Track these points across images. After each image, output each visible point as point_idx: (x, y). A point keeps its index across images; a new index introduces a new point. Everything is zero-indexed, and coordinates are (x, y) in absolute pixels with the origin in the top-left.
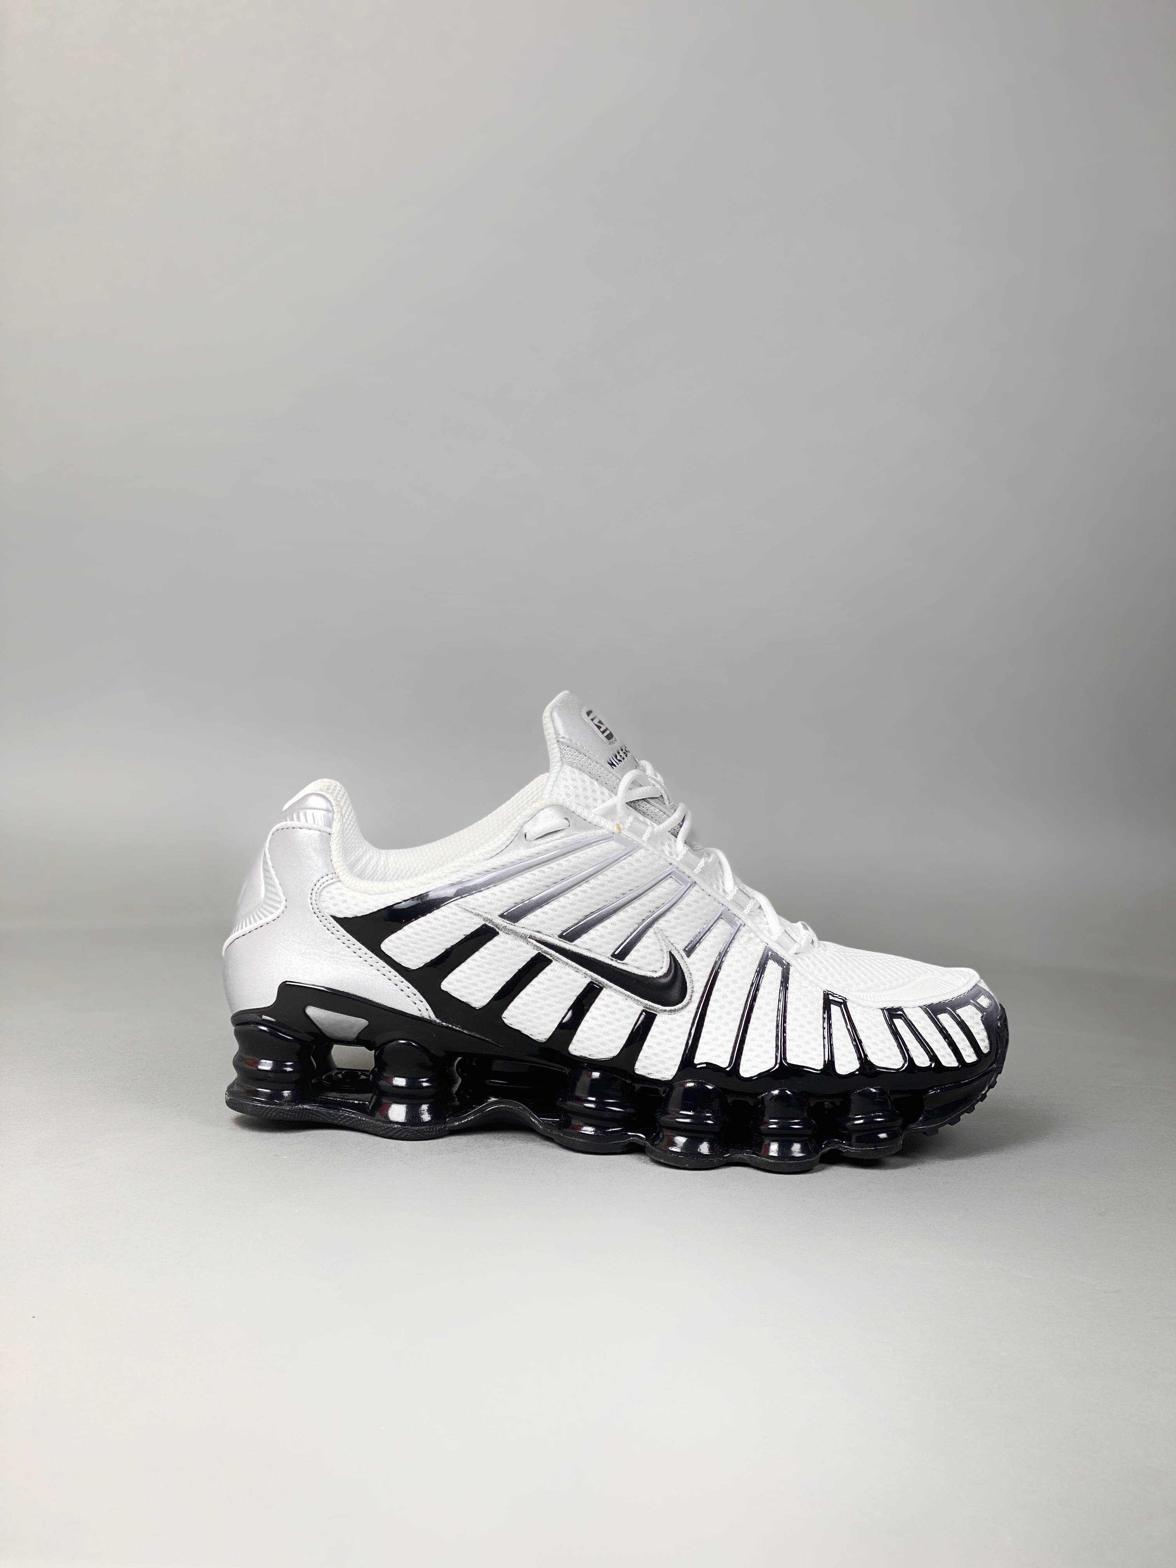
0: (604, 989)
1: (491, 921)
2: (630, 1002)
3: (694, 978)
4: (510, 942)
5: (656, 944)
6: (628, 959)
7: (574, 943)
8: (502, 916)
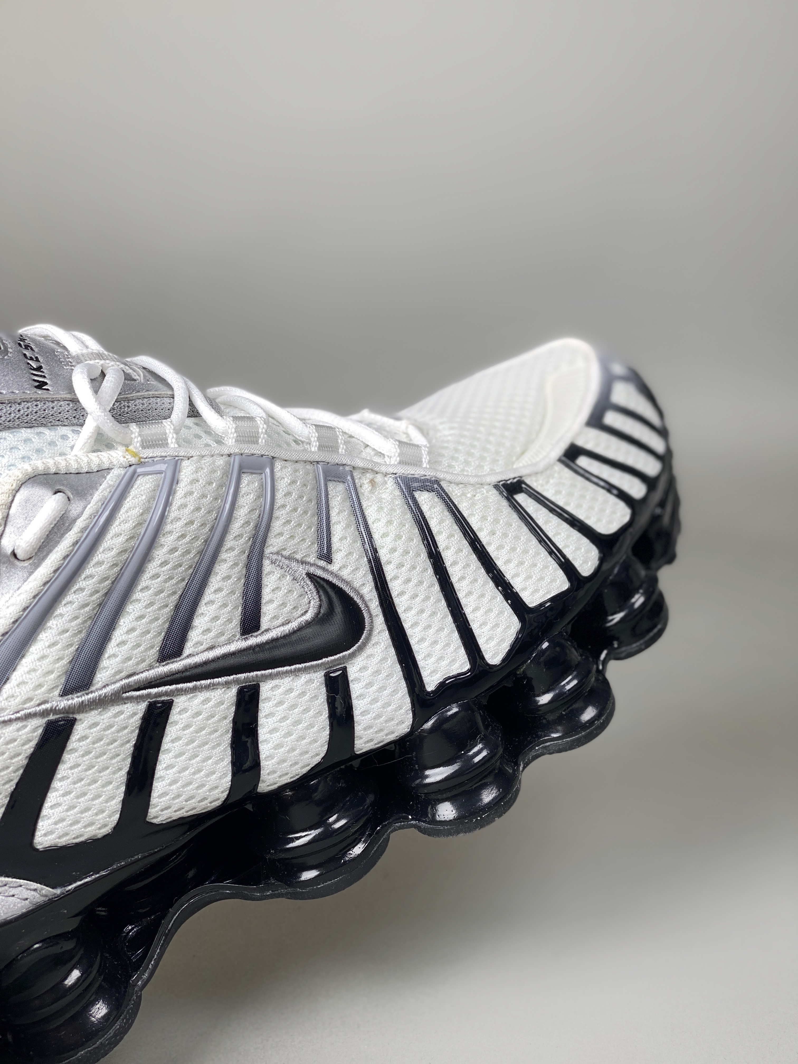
0: (262, 684)
1: (53, 711)
2: (304, 678)
3: (357, 584)
4: (98, 719)
5: (283, 576)
6: (265, 622)
7: (185, 654)
8: (65, 693)
